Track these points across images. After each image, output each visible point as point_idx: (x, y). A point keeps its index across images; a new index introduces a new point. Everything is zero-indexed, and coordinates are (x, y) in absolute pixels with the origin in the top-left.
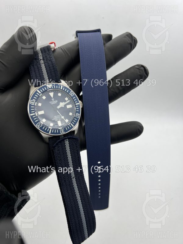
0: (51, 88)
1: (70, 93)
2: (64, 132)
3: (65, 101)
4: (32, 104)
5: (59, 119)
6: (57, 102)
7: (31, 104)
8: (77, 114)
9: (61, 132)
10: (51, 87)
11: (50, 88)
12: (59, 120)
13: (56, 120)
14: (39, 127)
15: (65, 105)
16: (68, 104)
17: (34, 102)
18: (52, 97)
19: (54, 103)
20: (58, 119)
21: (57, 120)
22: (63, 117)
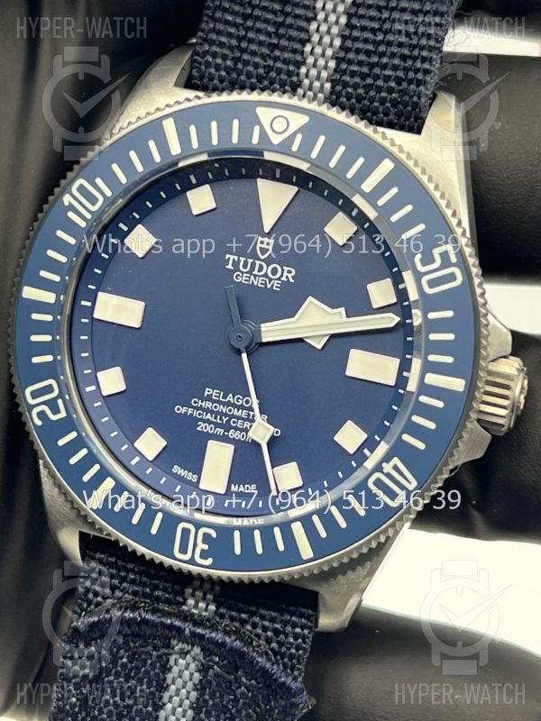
0: (284, 148)
1: (428, 260)
2: (204, 555)
3: (360, 306)
4: (71, 214)
5: (232, 434)
6: (285, 285)
7: (71, 208)
8: (387, 468)
9: (183, 550)
10: (292, 137)
11: (276, 140)
12: (225, 439)
13: (202, 427)
14: (42, 415)
15: (341, 342)
16: (369, 340)
17: (93, 200)
18: (268, 224)
19: (258, 282)
20: (227, 427)
21: (209, 428)
22: (262, 431)
